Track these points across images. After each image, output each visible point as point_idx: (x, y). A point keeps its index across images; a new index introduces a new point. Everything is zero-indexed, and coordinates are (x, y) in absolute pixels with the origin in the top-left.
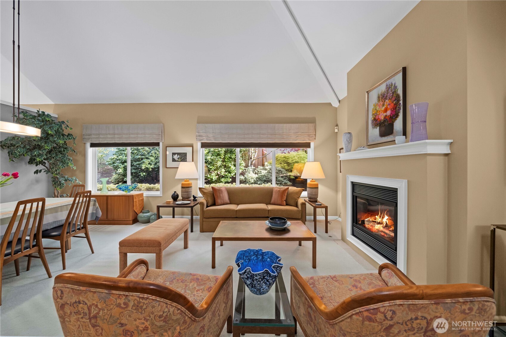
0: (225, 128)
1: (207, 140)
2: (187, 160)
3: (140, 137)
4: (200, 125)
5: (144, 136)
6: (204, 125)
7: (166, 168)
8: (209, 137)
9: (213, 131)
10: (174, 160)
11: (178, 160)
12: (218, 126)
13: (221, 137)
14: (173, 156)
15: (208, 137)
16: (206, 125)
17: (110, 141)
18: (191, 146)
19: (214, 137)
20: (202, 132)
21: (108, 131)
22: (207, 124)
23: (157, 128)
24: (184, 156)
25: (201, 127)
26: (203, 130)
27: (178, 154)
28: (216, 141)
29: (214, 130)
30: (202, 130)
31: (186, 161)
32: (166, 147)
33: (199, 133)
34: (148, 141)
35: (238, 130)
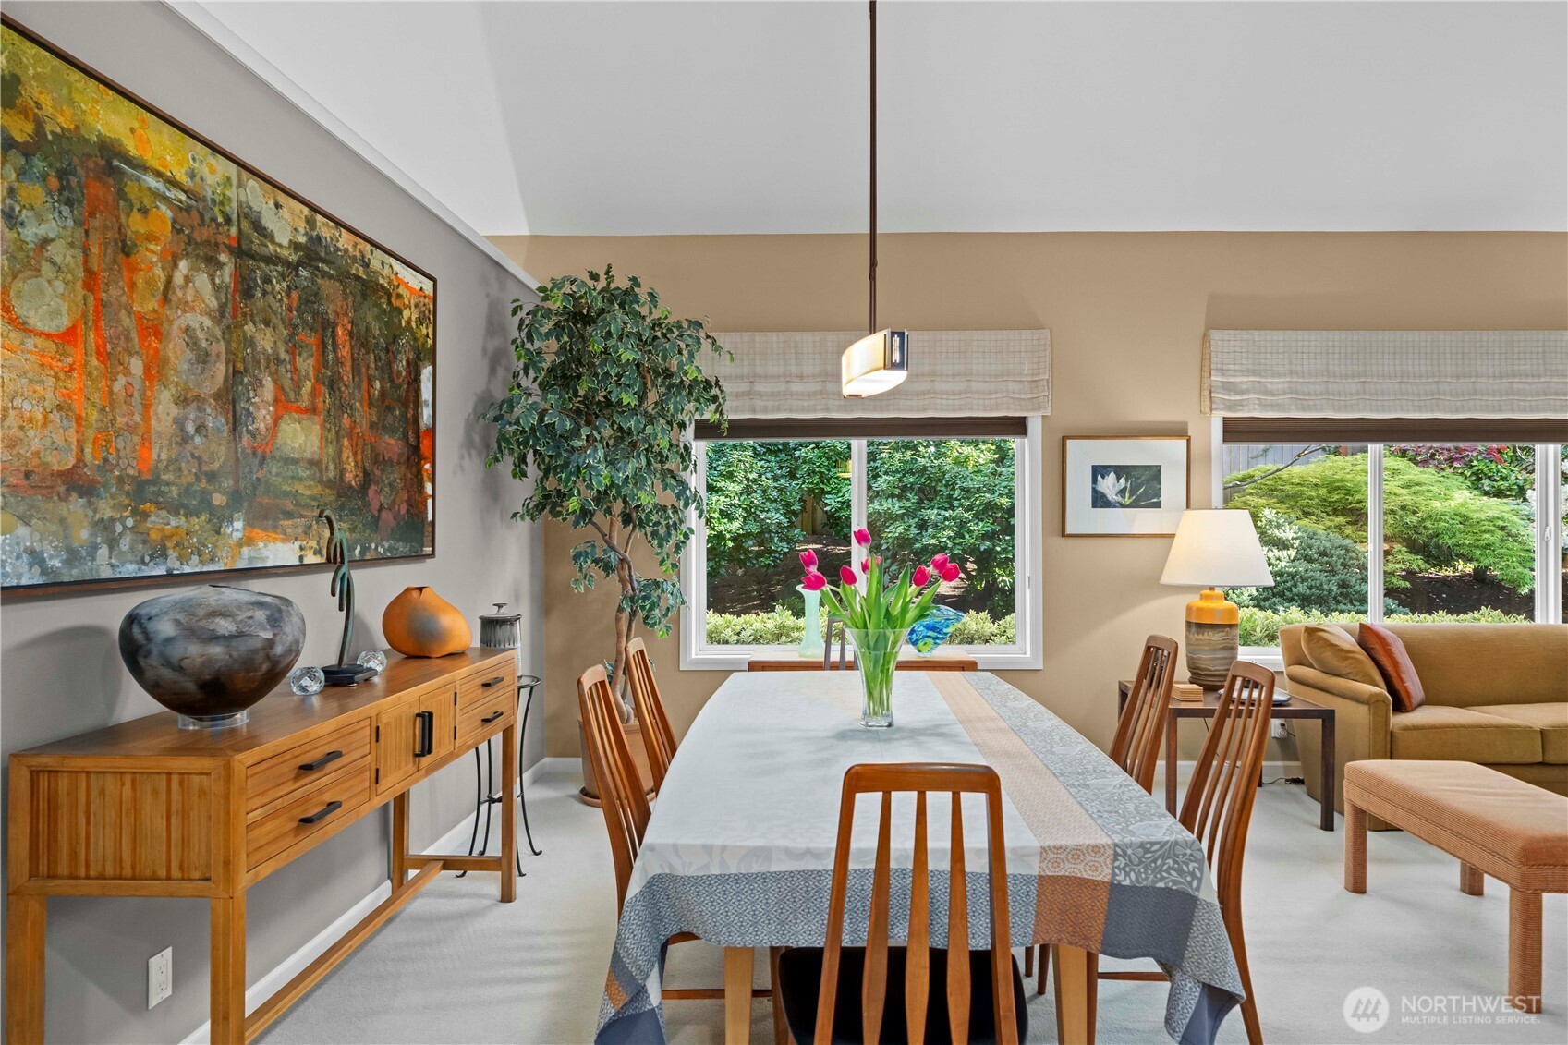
0: (1349, 350)
1: (1264, 406)
2: (1164, 498)
3: (947, 393)
4: (1226, 337)
5: (960, 386)
6: (1245, 337)
7: (1063, 534)
8: (1273, 394)
9: (1291, 364)
10: (1099, 500)
11: (1119, 498)
12: (1314, 339)
13: (1328, 393)
14: (1095, 481)
15: (1266, 392)
16: (1257, 338)
17: (803, 410)
18: (1179, 432)
19: (1297, 393)
20: (1237, 367)
21: (793, 362)
22: (1263, 332)
23: (1023, 349)
24: (1147, 481)
25: (1232, 343)
26: (1244, 361)
27: (1120, 471)
28: (1303, 409)
29: (1294, 361)
30: (1238, 361)
31: (1158, 505)
32: (1064, 440)
33: (1223, 375)
34: (985, 410)
35: (1410, 362)
